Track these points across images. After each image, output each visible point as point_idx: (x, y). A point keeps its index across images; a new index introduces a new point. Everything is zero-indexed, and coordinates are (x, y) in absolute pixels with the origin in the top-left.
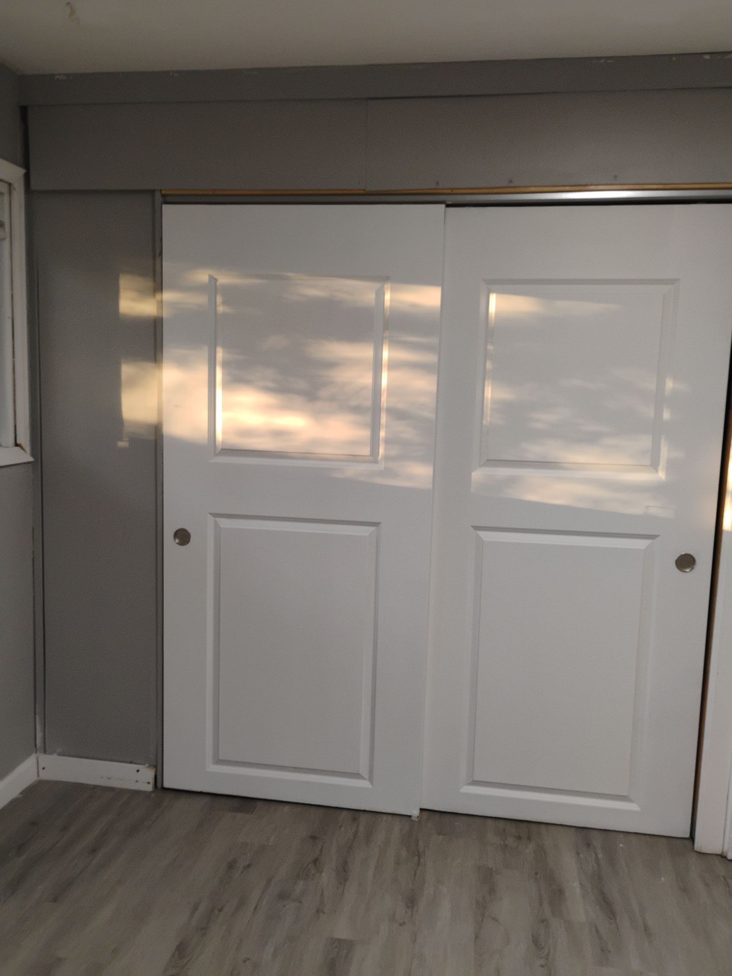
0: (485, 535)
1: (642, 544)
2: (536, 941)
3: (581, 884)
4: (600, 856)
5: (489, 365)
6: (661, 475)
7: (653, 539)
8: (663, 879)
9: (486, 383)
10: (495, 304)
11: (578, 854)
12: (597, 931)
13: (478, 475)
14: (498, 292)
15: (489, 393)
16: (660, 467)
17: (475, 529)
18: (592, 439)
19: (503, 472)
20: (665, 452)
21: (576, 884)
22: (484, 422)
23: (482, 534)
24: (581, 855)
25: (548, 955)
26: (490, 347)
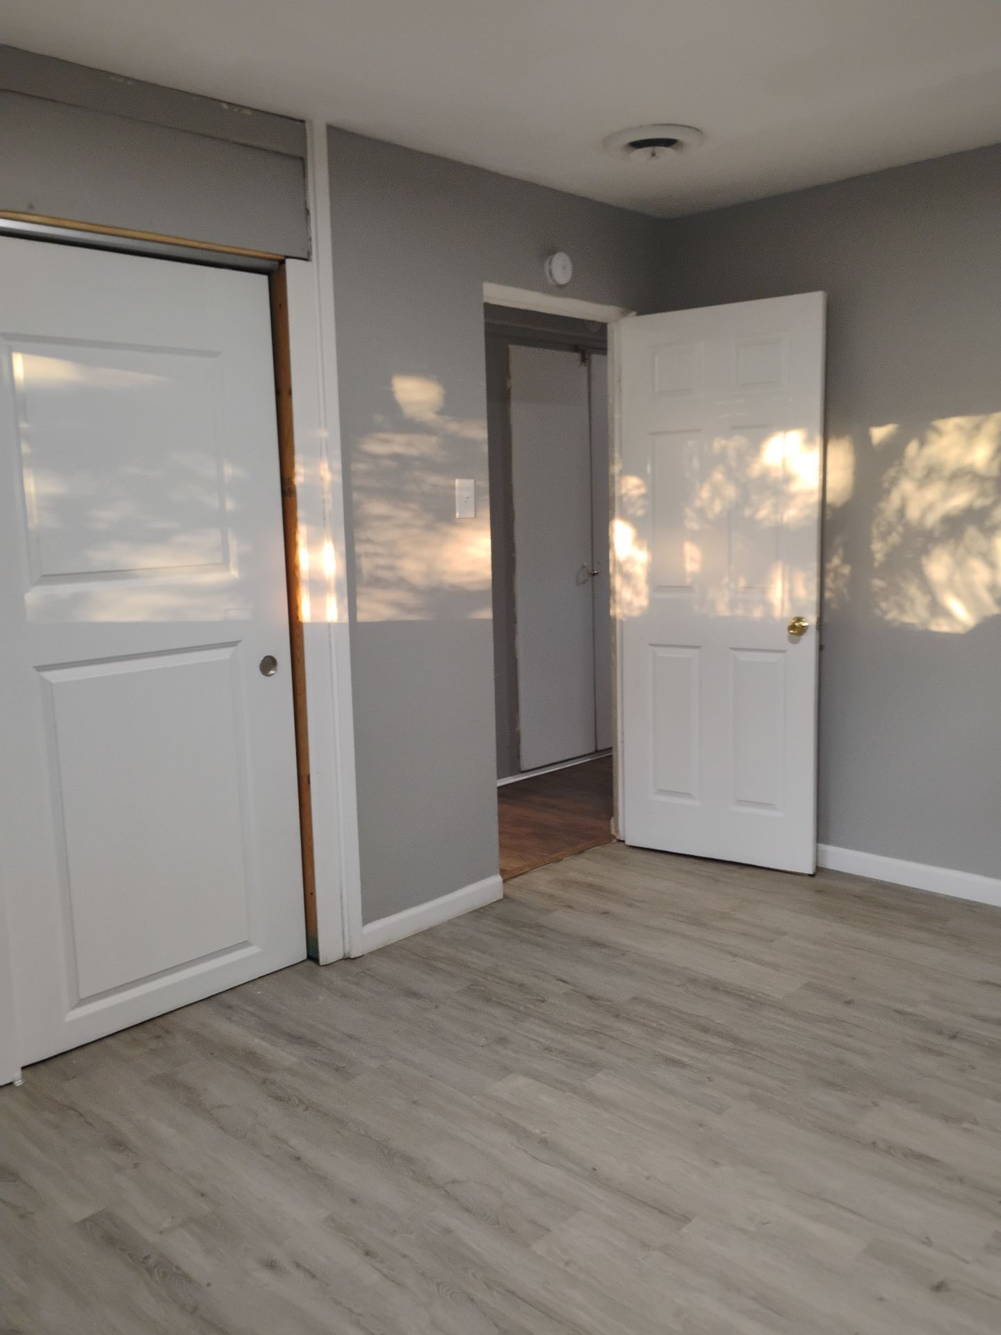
0: (53, 676)
1: (225, 654)
2: (278, 1098)
3: (261, 1038)
4: (251, 1009)
5: (25, 449)
6: (234, 573)
7: (234, 646)
8: (320, 997)
9: (26, 473)
10: (21, 366)
11: (229, 1019)
12: (316, 1061)
13: (33, 597)
14: (23, 351)
15: (31, 486)
16: (231, 564)
17: (38, 671)
18: (160, 538)
19: (66, 590)
20: (234, 546)
21: (257, 1041)
22: (30, 525)
23: (48, 675)
24: (234, 1018)
25: (300, 1100)
26: (24, 425)
